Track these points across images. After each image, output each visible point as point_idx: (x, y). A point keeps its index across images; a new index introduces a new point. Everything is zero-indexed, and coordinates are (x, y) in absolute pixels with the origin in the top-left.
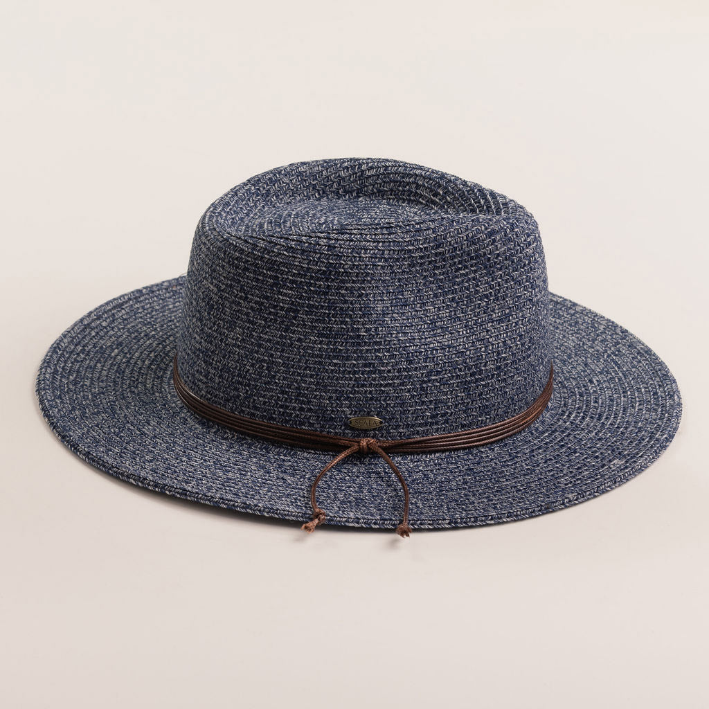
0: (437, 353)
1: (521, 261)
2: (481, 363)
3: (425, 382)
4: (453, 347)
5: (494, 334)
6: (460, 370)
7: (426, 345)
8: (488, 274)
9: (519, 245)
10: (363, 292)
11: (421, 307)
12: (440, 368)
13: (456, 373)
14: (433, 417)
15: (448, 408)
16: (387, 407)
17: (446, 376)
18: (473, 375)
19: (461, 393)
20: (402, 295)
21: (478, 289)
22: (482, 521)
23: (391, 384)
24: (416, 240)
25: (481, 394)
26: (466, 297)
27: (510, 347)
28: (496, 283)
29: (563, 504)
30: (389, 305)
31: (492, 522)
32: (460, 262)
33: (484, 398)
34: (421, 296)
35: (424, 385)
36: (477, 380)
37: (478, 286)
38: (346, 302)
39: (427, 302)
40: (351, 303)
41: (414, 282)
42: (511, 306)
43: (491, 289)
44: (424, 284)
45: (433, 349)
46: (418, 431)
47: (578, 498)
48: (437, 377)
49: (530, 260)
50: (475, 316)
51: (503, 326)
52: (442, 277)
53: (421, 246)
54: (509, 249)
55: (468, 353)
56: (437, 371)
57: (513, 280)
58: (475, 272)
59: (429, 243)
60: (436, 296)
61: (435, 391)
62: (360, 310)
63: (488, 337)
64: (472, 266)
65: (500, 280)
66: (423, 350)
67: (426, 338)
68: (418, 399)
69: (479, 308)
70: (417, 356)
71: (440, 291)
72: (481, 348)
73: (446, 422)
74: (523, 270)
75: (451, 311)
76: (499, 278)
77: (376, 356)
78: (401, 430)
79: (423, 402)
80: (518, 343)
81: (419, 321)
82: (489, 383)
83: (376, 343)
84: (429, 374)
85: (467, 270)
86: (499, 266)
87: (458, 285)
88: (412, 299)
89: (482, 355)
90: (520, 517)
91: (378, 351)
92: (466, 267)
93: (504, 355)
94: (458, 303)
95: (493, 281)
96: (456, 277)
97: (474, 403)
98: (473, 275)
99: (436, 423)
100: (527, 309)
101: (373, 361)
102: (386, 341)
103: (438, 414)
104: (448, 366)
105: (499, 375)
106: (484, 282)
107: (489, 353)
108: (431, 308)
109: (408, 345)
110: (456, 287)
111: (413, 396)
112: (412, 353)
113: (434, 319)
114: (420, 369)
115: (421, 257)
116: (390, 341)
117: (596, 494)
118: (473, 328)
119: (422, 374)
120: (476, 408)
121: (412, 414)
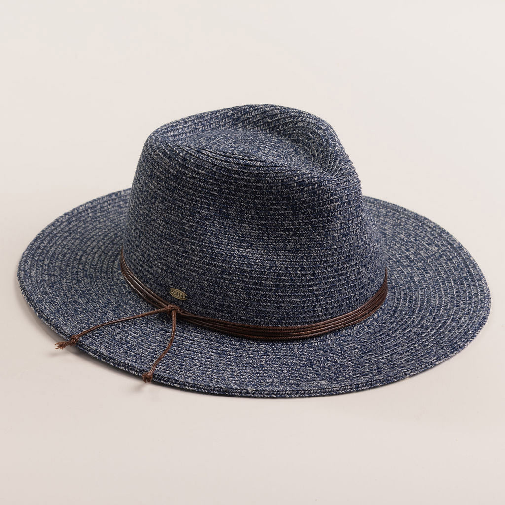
0: (234, 259)
1: (321, 212)
2: (263, 277)
3: (220, 278)
4: (248, 259)
5: (281, 260)
6: (246, 277)
7: (229, 251)
8: (294, 214)
9: (322, 199)
10: (194, 197)
11: (239, 223)
12: (232, 271)
13: (242, 278)
14: (220, 305)
15: (232, 303)
16: (192, 287)
17: (234, 278)
18: (255, 284)
19: (243, 294)
20: (227, 210)
21: (284, 223)
22: (172, 382)
23: (197, 271)
24: (243, 172)
25: (259, 301)
26: (274, 227)
27: (290, 274)
28: (298, 223)
29: (241, 393)
30: (213, 213)
31: (178, 386)
32: (274, 199)
33: (261, 305)
34: (242, 215)
35: (218, 280)
36: (257, 289)
37: (284, 221)
38: (182, 201)
39: (246, 221)
40: (185, 204)
41: (238, 203)
42: (302, 243)
43: (293, 226)
44: (246, 208)
45: (232, 255)
46: (209, 313)
47: (255, 393)
48: (228, 277)
49: (329, 213)
50: (275, 242)
51: (291, 256)
52: (260, 206)
53: (245, 177)
54: (313, 200)
55: (255, 267)
56: (229, 273)
57: (311, 225)
58: (285, 210)
59: (252, 176)
60: (253, 218)
61: (225, 287)
62: (189, 210)
63: (276, 260)
64: (283, 204)
65: (301, 222)
66: (224, 254)
67: (232, 246)
68: (212, 288)
69: (280, 237)
70: (218, 257)
71: (256, 216)
72: (267, 266)
73: (230, 312)
74: (320, 219)
75: (260, 233)
76: (301, 220)
77: (192, 248)
78: (198, 308)
79: (216, 292)
80: (299, 272)
81: (234, 233)
82: (267, 295)
83: (193, 238)
84: (223, 272)
85: (279, 207)
86: (303, 211)
87: (270, 216)
88: (234, 215)
89: (265, 272)
90: (200, 390)
91: (193, 244)
92: (279, 204)
93: (284, 277)
94: (267, 229)
95: (295, 220)
96: (271, 209)
97: (253, 305)
98: (283, 212)
99: (222, 311)
100: (315, 250)
101: (189, 250)
102: (200, 238)
103: (225, 305)
104: (238, 271)
105: (276, 291)
106: (289, 219)
107: (271, 272)
108: (247, 226)
109: (215, 246)
110: (269, 217)
111: (209, 285)
112: (216, 253)
113: (245, 234)
114: (218, 267)
115: (245, 186)
116: (203, 239)
117: (274, 396)
118: (269, 250)
119: (219, 271)
120: (253, 310)
121: (207, 298)
